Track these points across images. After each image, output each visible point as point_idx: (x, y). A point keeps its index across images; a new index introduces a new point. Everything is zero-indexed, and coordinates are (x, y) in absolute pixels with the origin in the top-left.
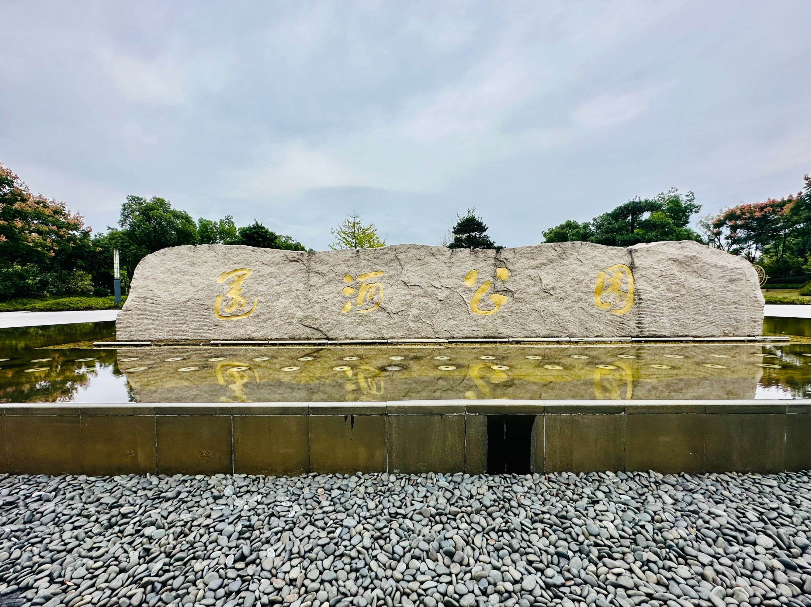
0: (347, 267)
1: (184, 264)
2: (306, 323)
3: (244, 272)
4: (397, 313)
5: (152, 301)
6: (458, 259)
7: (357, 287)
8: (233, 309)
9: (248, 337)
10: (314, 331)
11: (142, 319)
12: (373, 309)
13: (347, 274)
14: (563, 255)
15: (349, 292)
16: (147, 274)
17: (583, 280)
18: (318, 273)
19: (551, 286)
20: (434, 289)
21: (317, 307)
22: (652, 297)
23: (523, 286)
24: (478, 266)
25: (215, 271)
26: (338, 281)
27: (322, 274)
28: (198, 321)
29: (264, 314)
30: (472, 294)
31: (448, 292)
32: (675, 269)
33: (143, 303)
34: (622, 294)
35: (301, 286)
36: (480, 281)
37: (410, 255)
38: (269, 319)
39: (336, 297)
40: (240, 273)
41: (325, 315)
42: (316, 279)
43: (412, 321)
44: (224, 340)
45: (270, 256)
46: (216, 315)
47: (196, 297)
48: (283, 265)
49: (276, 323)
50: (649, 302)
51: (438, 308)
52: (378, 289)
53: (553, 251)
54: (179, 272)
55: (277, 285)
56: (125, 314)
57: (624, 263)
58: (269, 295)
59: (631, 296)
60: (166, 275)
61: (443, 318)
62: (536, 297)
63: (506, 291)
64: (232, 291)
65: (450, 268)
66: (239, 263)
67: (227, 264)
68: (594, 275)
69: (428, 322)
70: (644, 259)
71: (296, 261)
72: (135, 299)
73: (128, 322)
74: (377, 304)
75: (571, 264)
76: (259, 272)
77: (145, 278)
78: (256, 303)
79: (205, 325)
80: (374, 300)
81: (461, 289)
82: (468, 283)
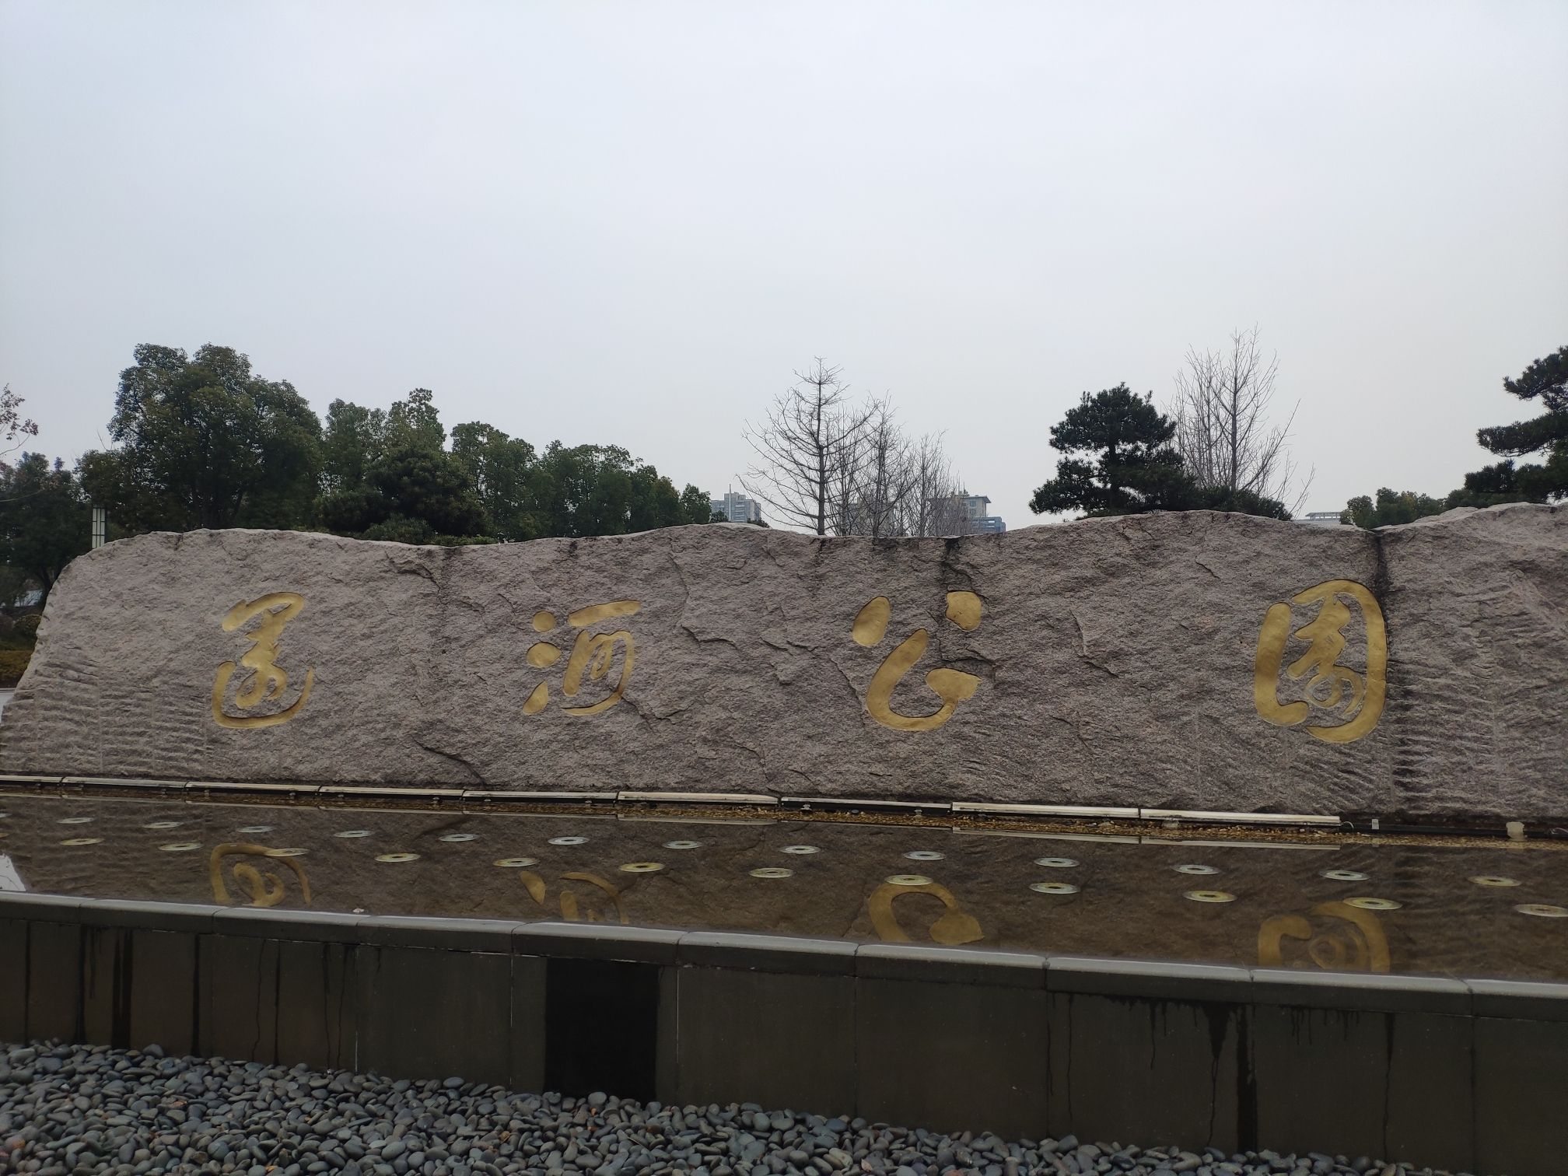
0: (543, 588)
1: (152, 581)
2: (430, 740)
3: (286, 602)
4: (665, 718)
5: (76, 675)
6: (835, 565)
7: (566, 643)
8: (254, 701)
9: (286, 773)
10: (450, 765)
11: (55, 719)
12: (608, 704)
13: (540, 608)
14: (1149, 554)
15: (544, 656)
16: (71, 607)
17: (1216, 631)
18: (466, 604)
19: (1109, 648)
20: (767, 650)
21: (457, 698)
22: (1448, 687)
23: (1023, 645)
24: (894, 585)
25: (221, 599)
26: (518, 626)
27: (476, 608)
28: (175, 730)
29: (327, 716)
30: (871, 668)
31: (804, 661)
32: (1527, 595)
33: (58, 680)
34: (1347, 676)
35: (423, 639)
36: (897, 630)
37: (707, 555)
38: (339, 727)
39: (510, 670)
40: (276, 604)
41: (478, 721)
42: (461, 621)
43: (705, 741)
44: (229, 780)
45: (352, 559)
46: (215, 714)
47: (172, 665)
48: (382, 584)
49: (355, 739)
50: (1438, 704)
51: (778, 704)
52: (621, 649)
53: (1119, 542)
54: (140, 602)
55: (365, 637)
56: (20, 707)
57: (1352, 575)
58: (343, 662)
59: (1376, 684)
60: (112, 609)
61: (792, 737)
62: (1064, 680)
63: (973, 662)
64: (257, 652)
65: (813, 592)
66: (276, 579)
67: (248, 581)
68: (1252, 616)
69: (750, 745)
70: (1421, 565)
71: (413, 572)
72: (41, 669)
73: (25, 726)
74: (616, 690)
75: (1175, 580)
76: (322, 600)
77: (67, 616)
78: (310, 685)
79: (188, 740)
80: (609, 681)
81: (841, 651)
82: (863, 637)
